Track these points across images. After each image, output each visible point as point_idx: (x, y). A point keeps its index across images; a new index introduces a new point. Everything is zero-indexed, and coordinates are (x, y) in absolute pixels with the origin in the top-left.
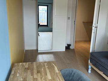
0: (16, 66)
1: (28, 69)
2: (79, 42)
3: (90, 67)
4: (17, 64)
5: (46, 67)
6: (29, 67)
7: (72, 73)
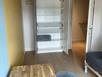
0: (14, 70)
1: (25, 72)
2: (76, 42)
3: (86, 67)
4: (15, 68)
5: (42, 69)
6: (26, 70)
7: (66, 76)
